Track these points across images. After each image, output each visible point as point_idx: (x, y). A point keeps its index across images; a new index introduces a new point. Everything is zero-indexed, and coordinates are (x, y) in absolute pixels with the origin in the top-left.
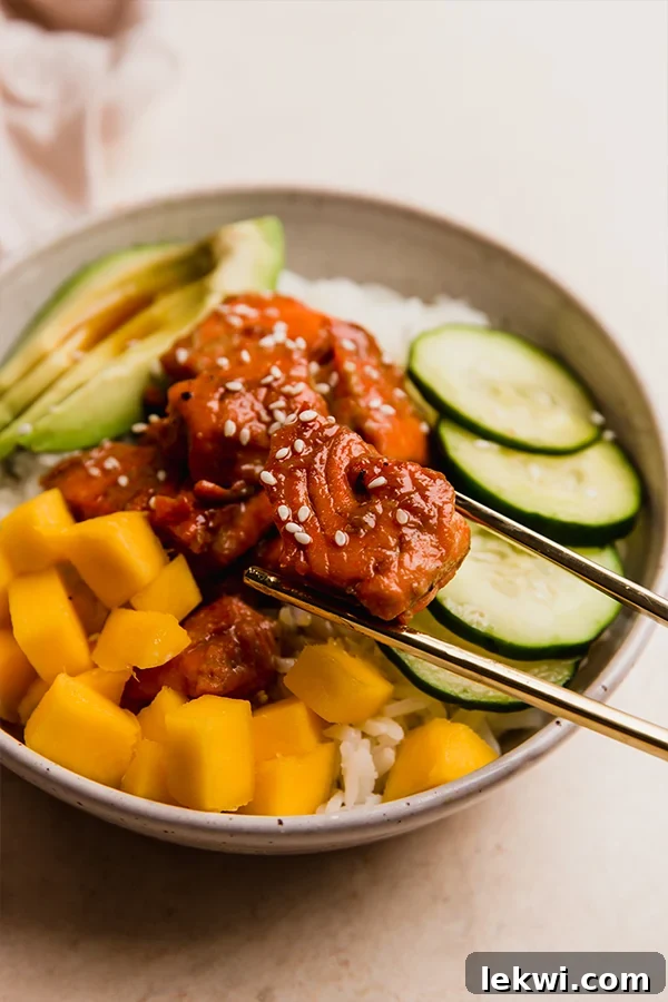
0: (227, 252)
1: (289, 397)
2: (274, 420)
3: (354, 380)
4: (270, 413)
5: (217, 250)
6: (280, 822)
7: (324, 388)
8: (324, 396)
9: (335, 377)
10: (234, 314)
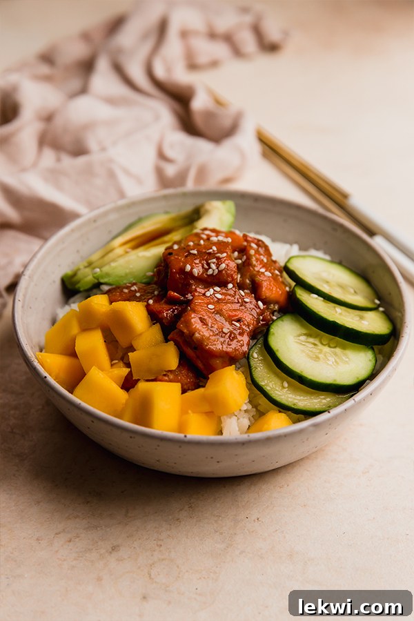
0: (207, 212)
1: (218, 259)
2: (210, 268)
3: (254, 259)
4: (208, 264)
5: (202, 211)
6: (185, 436)
7: (240, 261)
8: (238, 265)
9: (245, 257)
10: (203, 234)
